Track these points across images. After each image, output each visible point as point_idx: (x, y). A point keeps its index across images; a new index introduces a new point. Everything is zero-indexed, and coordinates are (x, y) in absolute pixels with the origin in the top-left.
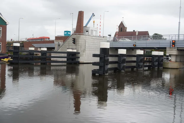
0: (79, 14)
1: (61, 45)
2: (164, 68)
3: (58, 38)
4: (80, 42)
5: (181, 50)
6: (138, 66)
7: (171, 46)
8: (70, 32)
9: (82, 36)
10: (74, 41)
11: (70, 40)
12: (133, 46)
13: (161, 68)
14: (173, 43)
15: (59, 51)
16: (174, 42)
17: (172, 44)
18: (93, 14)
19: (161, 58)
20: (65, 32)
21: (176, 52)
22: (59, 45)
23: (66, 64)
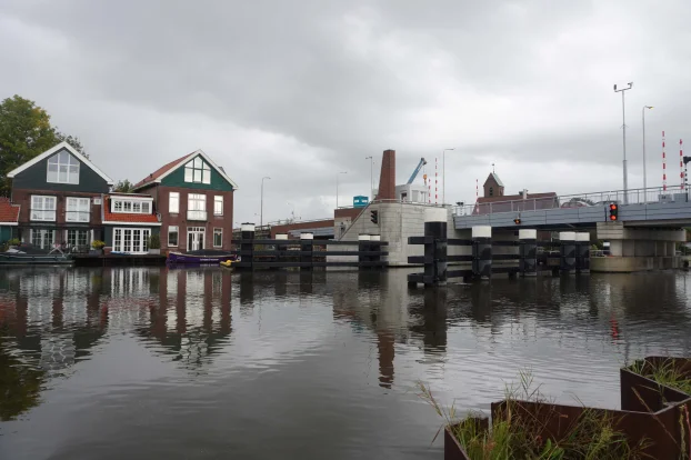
0: (384, 158)
1: (347, 227)
2: (592, 272)
3: (340, 213)
4: (388, 219)
5: (635, 228)
6: (525, 268)
7: (609, 219)
8: (366, 198)
9: (392, 205)
10: (375, 217)
11: (366, 217)
12: (513, 224)
13: (586, 272)
14: (611, 211)
15: (343, 239)
16: (614, 207)
17: (609, 214)
18: (422, 159)
19: (584, 249)
20: (356, 198)
21: (621, 232)
22: (343, 229)
23: (357, 268)
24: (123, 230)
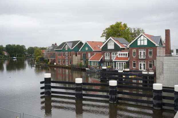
24: (119, 62)
